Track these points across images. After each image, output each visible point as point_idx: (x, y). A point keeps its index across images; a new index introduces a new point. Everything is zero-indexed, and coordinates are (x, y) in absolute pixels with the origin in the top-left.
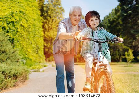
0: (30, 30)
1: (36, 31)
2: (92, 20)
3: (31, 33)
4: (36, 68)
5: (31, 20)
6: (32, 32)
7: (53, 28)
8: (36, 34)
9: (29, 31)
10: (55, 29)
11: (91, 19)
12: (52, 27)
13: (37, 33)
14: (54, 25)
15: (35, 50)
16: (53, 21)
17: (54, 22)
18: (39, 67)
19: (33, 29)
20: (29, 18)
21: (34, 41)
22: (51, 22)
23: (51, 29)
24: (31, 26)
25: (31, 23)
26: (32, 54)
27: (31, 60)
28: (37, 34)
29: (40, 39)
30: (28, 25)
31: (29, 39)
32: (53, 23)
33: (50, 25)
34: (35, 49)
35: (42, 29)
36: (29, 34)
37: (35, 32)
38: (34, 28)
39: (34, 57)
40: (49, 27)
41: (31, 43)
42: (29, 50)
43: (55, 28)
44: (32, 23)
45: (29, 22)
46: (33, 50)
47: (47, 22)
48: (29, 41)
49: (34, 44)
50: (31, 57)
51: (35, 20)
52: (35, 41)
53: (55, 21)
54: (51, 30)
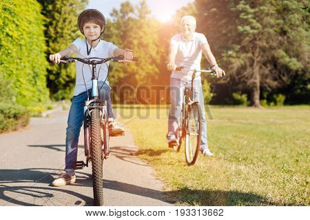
0: (23, 42)
1: (33, 43)
2: (88, 27)
3: (24, 48)
4: (35, 111)
5: (24, 24)
6: (25, 45)
7: (64, 35)
8: (32, 48)
9: (21, 45)
10: (69, 37)
11: (87, 25)
12: (62, 33)
13: (34, 46)
14: (68, 30)
15: (31, 79)
16: (64, 21)
17: (66, 23)
18: (40, 109)
19: (28, 40)
20: (20, 20)
21: (29, 62)
22: (62, 24)
23: (62, 37)
24: (25, 36)
25: (24, 30)
26: (27, 87)
27: (24, 96)
28: (34, 49)
29: (39, 57)
30: (20, 33)
31: (20, 59)
32: (65, 26)
33: (59, 30)
34: (30, 77)
35: (43, 38)
36: (21, 49)
37: (31, 44)
38: (30, 38)
39: (29, 92)
40: (57, 33)
41: (25, 67)
42: (21, 79)
43: (70, 35)
44: (26, 29)
45: (20, 29)
46: (28, 78)
47: (54, 22)
48: (21, 62)
49: (29, 68)
50: (25, 93)
51: (30, 23)
52: (31, 62)
53: (70, 22)
54: (62, 39)
